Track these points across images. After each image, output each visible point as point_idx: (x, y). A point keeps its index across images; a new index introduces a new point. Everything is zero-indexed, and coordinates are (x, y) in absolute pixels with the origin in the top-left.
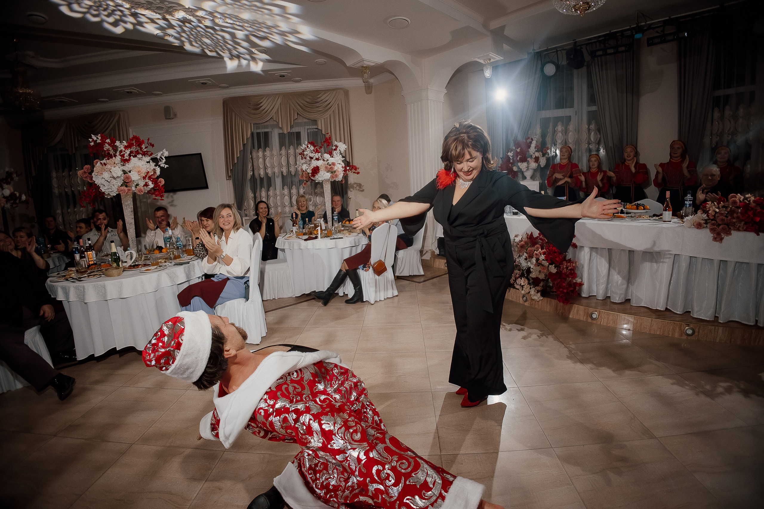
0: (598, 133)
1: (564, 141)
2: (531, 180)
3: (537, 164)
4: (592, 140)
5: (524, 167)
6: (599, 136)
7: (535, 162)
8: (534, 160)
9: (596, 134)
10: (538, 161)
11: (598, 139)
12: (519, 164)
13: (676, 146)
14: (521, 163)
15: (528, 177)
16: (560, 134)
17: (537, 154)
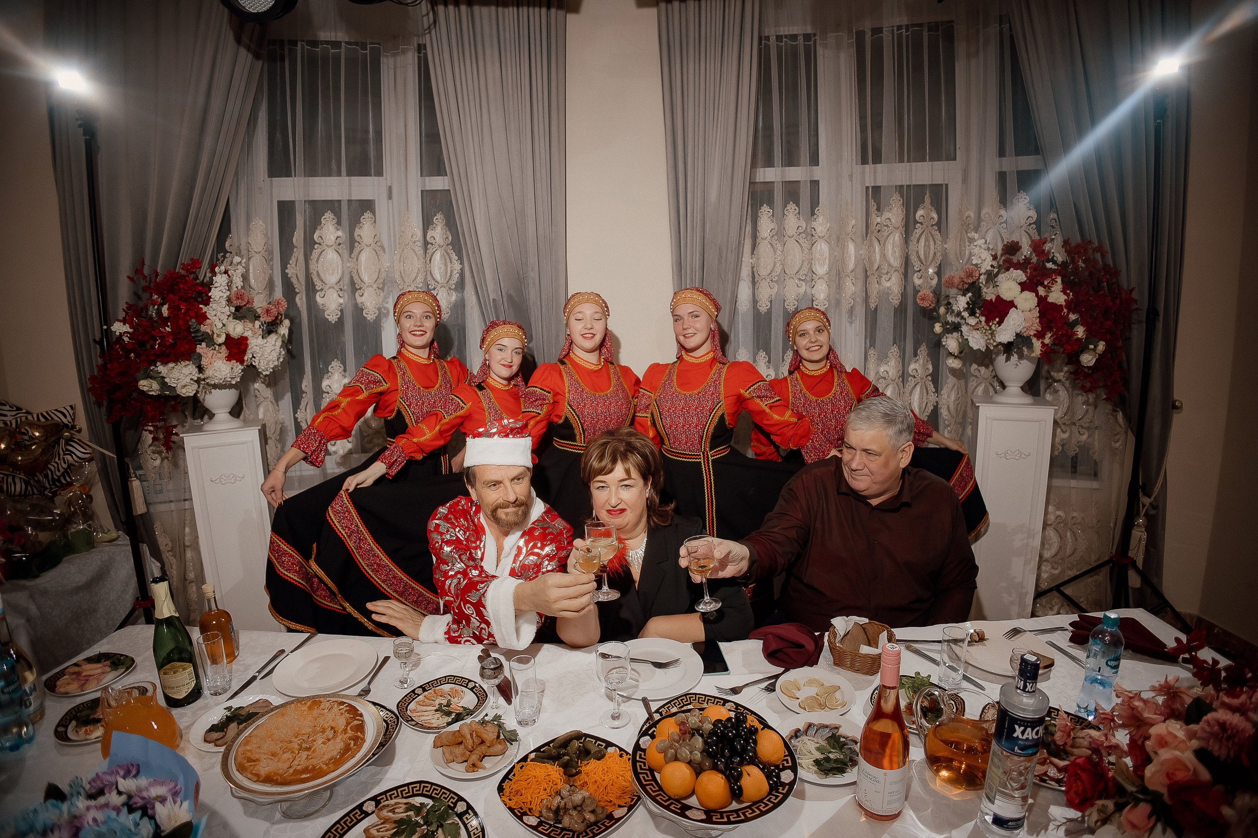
0: (454, 257)
1: (347, 279)
2: (235, 423)
3: (239, 368)
4: (438, 276)
5: (183, 383)
6: (457, 267)
7: (229, 358)
8: (224, 351)
9: (446, 257)
10: (244, 352)
11: (456, 276)
12: (162, 369)
13: (685, 309)
14: (171, 365)
15: (222, 415)
16: (331, 255)
17: (237, 329)
